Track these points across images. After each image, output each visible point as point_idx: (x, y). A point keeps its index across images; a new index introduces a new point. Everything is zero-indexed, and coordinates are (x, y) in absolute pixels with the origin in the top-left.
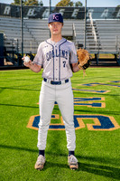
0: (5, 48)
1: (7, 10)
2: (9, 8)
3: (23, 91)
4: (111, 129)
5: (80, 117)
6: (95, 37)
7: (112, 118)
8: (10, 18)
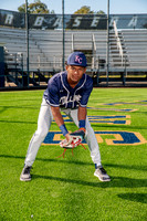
0: (6, 65)
1: (9, 19)
2: (12, 16)
4: (135, 144)
6: (121, 51)
7: (138, 134)
8: (13, 29)
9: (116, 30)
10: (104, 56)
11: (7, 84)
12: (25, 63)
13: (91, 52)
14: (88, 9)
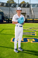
0: (4, 17)
1: (5, 5)
2: (6, 4)
3: (9, 30)
5: (28, 38)
6: (33, 13)
8: (6, 7)
9: (32, 8)
10: (29, 15)
11: (4, 22)
12: (9, 16)
13: (25, 13)
14: (24, 2)
